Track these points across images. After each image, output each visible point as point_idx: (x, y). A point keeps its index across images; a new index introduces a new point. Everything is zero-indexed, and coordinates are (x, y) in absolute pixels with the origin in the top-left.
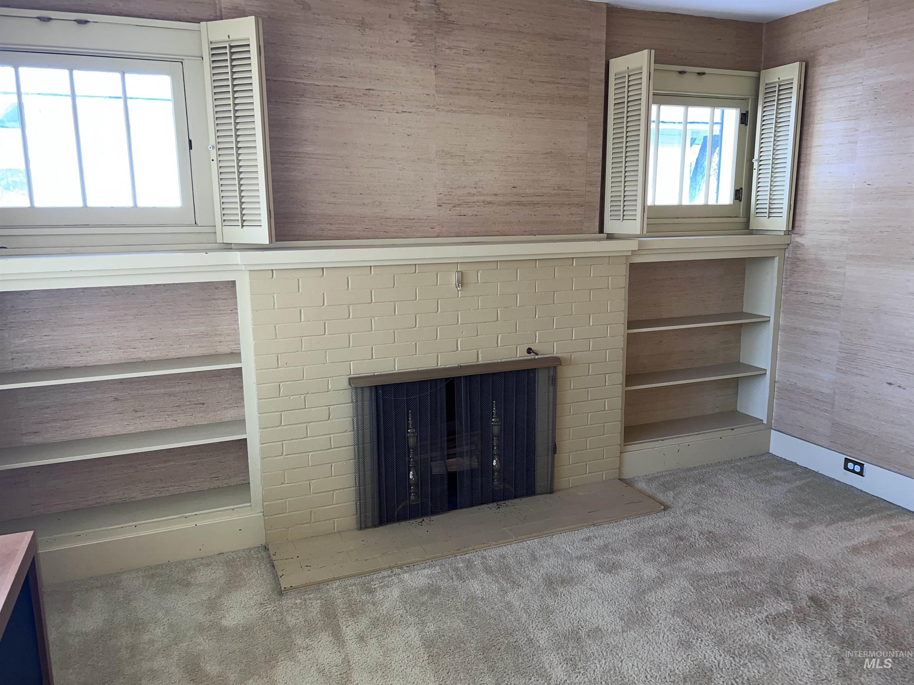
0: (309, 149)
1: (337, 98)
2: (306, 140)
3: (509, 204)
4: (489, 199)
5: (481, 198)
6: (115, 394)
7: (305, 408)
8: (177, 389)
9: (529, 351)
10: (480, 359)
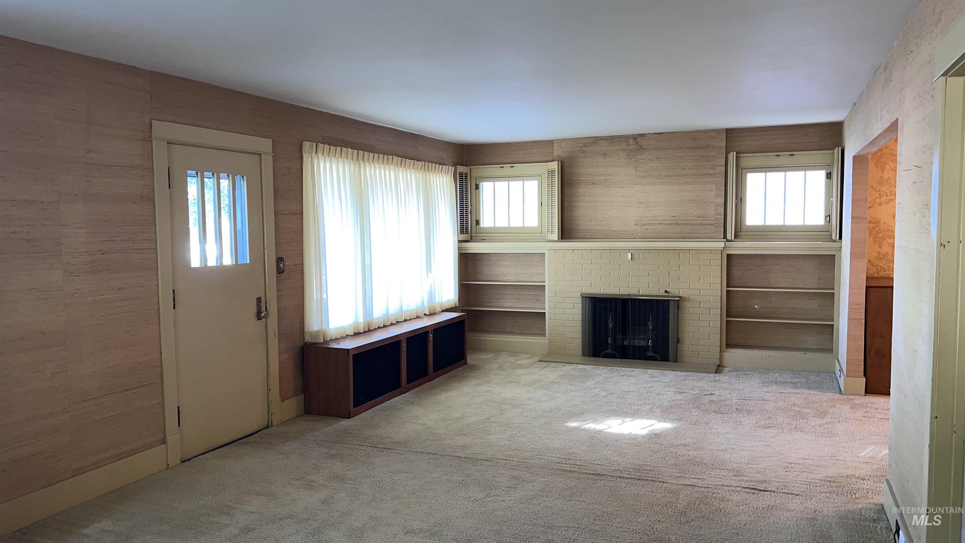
0: (582, 204)
1: (593, 184)
2: (580, 201)
3: (670, 224)
4: (661, 222)
5: (656, 222)
6: (512, 292)
7: (565, 303)
8: (531, 293)
9: (666, 292)
10: (640, 292)
